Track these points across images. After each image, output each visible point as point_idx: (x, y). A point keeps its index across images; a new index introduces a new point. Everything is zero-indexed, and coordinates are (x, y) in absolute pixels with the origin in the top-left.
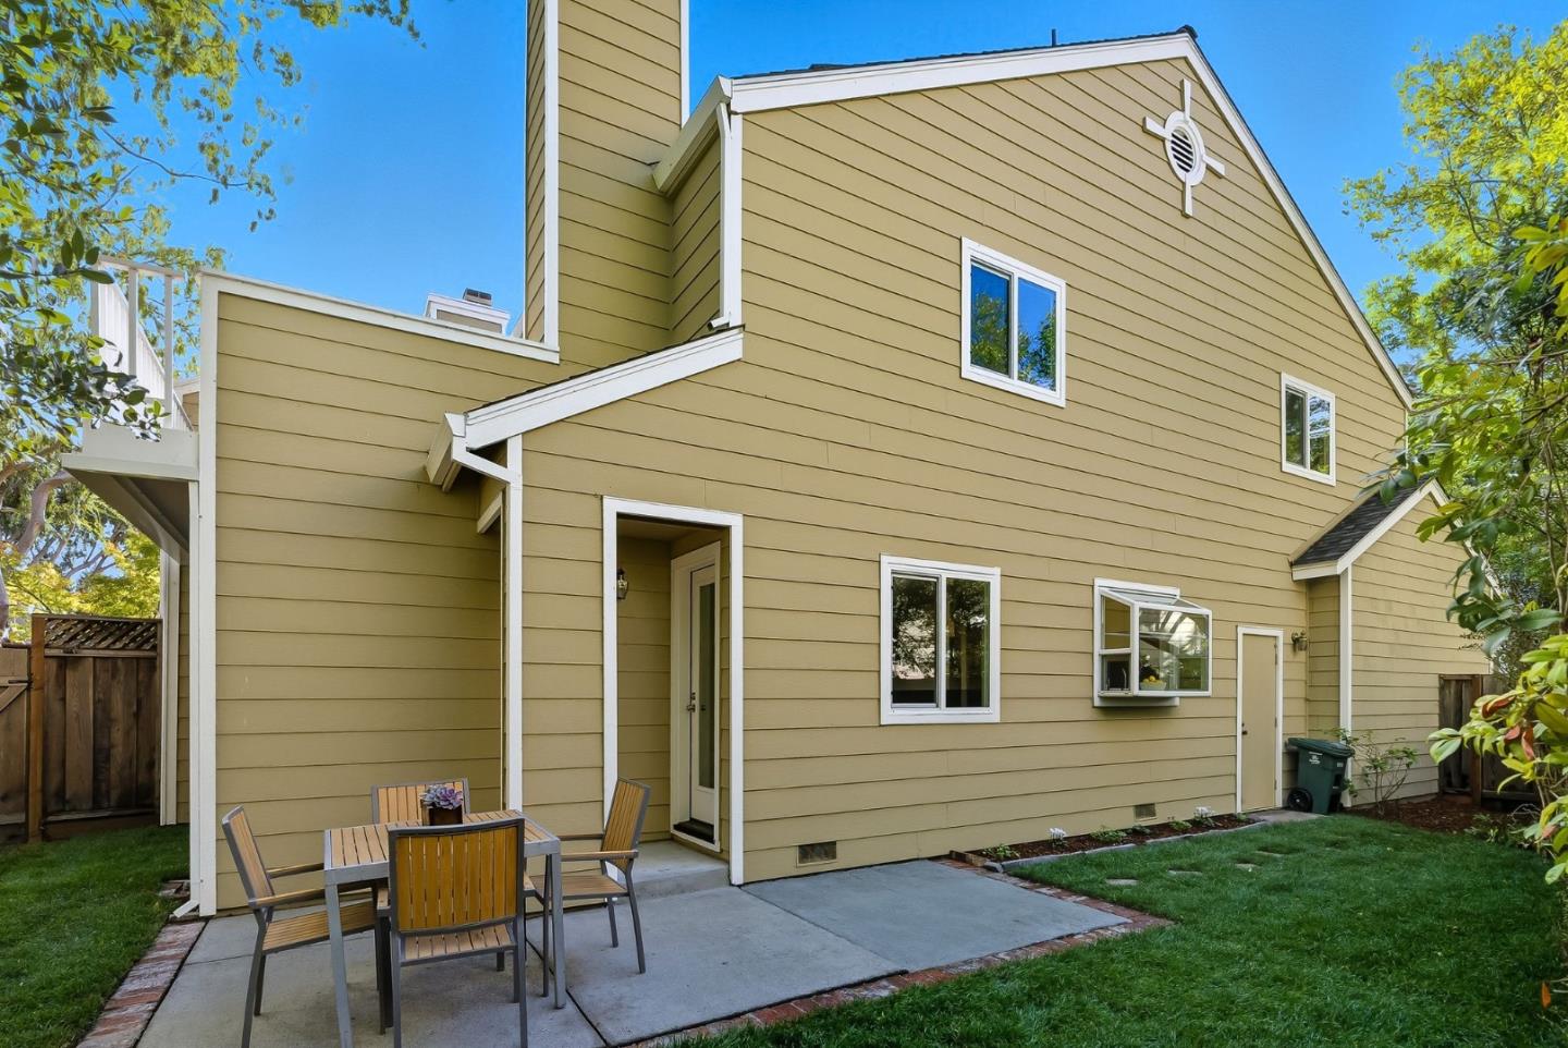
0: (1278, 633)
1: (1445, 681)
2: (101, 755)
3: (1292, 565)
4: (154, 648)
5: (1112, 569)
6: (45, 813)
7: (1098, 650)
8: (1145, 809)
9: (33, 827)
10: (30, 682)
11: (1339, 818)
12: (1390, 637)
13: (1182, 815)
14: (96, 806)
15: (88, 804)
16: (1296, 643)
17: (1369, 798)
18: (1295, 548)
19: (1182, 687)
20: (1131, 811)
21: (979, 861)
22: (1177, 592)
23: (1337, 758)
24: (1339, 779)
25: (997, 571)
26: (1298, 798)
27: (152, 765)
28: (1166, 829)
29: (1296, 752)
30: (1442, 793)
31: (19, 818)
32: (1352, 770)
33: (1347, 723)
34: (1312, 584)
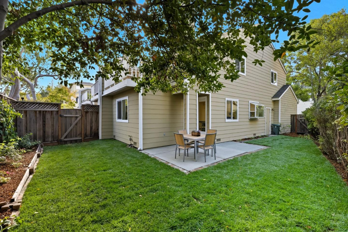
0: (270, 108)
1: (292, 115)
2: (91, 128)
3: (272, 98)
4: (98, 110)
5: (251, 99)
6: (84, 138)
7: (250, 111)
8: (255, 134)
9: (83, 140)
10: (82, 116)
11: (279, 135)
12: (285, 109)
13: (260, 135)
14: (91, 136)
15: (89, 136)
16: (272, 110)
17: (283, 133)
18: (272, 96)
19: (259, 116)
20: (253, 135)
21: (239, 141)
22: (258, 102)
23: (278, 127)
24: (279, 130)
25: (238, 100)
26: (273, 133)
27: (98, 129)
28: (258, 137)
29: (273, 126)
30: (291, 132)
31: (80, 138)
32: (281, 128)
33: (280, 121)
34: (274, 101)
